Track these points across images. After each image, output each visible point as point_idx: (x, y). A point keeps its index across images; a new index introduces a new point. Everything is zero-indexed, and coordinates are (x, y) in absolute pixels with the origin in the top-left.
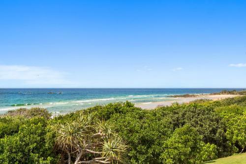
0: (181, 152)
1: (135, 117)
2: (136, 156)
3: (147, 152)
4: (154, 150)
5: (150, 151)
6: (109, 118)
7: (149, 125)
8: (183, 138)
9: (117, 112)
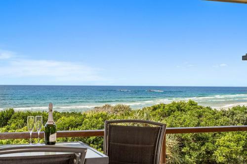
0: (232, 151)
1: (194, 116)
2: (189, 152)
3: (200, 149)
4: (207, 148)
5: (203, 148)
6: (169, 115)
7: (206, 123)
8: (236, 137)
9: (179, 110)
